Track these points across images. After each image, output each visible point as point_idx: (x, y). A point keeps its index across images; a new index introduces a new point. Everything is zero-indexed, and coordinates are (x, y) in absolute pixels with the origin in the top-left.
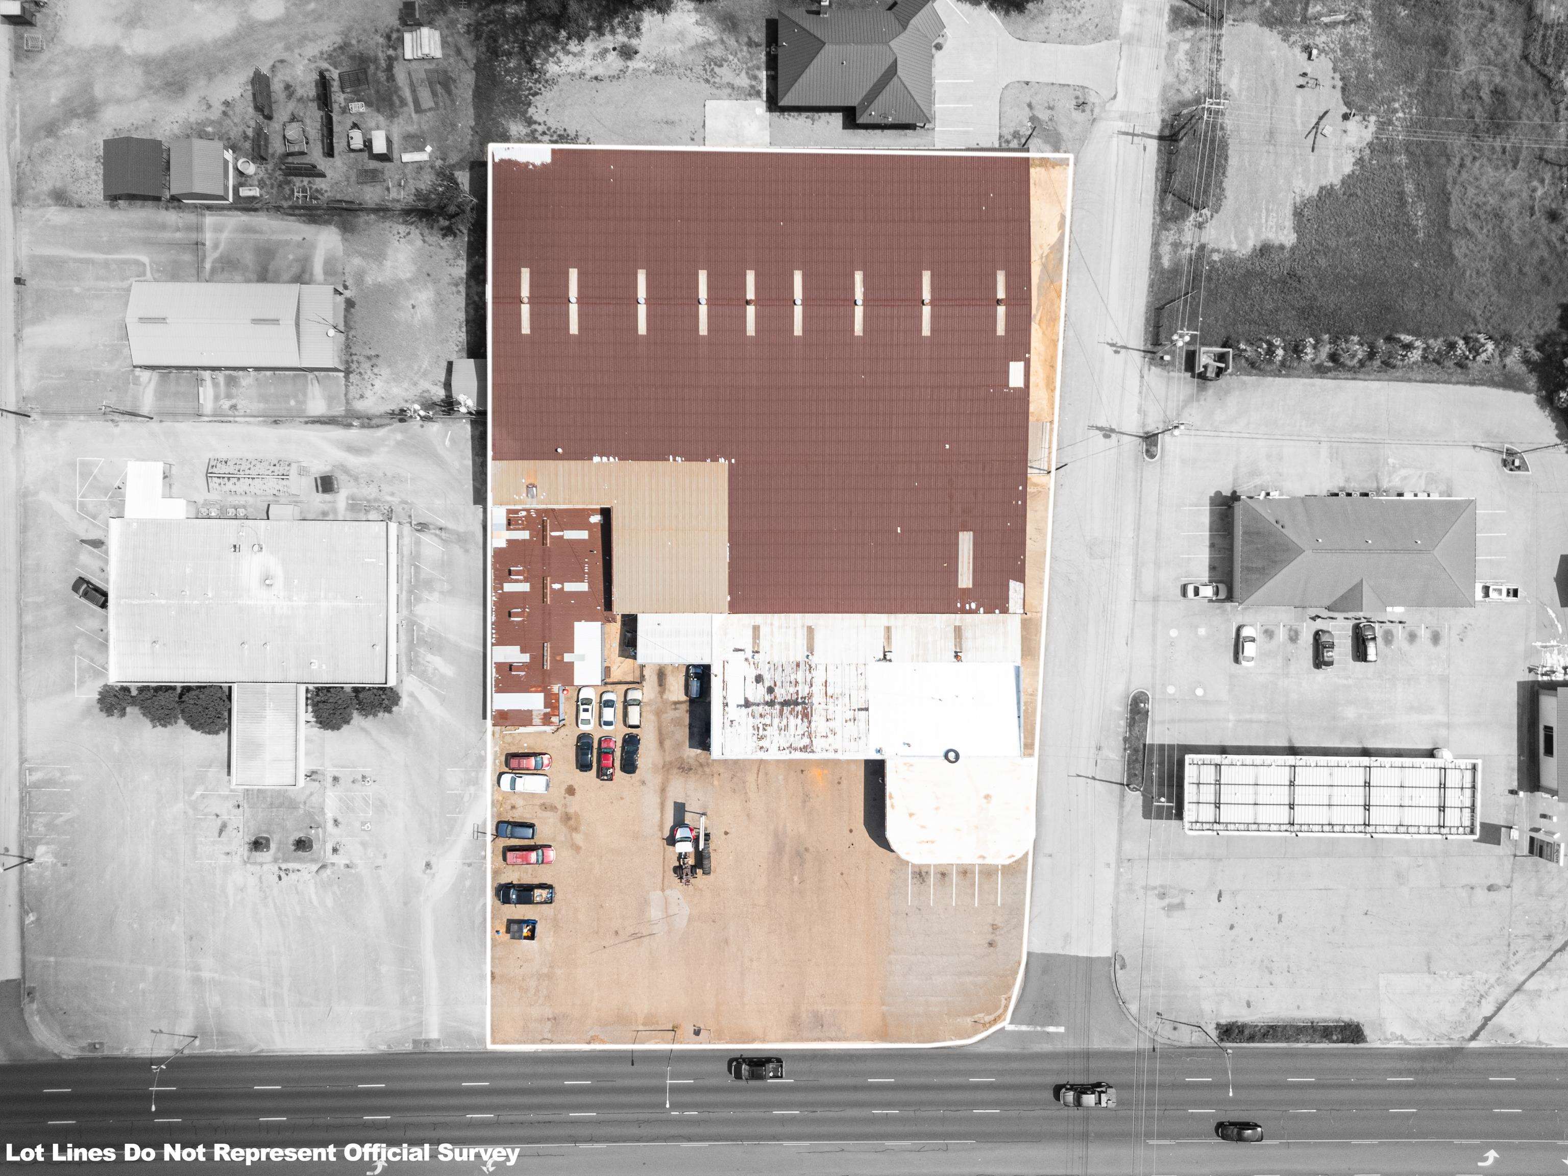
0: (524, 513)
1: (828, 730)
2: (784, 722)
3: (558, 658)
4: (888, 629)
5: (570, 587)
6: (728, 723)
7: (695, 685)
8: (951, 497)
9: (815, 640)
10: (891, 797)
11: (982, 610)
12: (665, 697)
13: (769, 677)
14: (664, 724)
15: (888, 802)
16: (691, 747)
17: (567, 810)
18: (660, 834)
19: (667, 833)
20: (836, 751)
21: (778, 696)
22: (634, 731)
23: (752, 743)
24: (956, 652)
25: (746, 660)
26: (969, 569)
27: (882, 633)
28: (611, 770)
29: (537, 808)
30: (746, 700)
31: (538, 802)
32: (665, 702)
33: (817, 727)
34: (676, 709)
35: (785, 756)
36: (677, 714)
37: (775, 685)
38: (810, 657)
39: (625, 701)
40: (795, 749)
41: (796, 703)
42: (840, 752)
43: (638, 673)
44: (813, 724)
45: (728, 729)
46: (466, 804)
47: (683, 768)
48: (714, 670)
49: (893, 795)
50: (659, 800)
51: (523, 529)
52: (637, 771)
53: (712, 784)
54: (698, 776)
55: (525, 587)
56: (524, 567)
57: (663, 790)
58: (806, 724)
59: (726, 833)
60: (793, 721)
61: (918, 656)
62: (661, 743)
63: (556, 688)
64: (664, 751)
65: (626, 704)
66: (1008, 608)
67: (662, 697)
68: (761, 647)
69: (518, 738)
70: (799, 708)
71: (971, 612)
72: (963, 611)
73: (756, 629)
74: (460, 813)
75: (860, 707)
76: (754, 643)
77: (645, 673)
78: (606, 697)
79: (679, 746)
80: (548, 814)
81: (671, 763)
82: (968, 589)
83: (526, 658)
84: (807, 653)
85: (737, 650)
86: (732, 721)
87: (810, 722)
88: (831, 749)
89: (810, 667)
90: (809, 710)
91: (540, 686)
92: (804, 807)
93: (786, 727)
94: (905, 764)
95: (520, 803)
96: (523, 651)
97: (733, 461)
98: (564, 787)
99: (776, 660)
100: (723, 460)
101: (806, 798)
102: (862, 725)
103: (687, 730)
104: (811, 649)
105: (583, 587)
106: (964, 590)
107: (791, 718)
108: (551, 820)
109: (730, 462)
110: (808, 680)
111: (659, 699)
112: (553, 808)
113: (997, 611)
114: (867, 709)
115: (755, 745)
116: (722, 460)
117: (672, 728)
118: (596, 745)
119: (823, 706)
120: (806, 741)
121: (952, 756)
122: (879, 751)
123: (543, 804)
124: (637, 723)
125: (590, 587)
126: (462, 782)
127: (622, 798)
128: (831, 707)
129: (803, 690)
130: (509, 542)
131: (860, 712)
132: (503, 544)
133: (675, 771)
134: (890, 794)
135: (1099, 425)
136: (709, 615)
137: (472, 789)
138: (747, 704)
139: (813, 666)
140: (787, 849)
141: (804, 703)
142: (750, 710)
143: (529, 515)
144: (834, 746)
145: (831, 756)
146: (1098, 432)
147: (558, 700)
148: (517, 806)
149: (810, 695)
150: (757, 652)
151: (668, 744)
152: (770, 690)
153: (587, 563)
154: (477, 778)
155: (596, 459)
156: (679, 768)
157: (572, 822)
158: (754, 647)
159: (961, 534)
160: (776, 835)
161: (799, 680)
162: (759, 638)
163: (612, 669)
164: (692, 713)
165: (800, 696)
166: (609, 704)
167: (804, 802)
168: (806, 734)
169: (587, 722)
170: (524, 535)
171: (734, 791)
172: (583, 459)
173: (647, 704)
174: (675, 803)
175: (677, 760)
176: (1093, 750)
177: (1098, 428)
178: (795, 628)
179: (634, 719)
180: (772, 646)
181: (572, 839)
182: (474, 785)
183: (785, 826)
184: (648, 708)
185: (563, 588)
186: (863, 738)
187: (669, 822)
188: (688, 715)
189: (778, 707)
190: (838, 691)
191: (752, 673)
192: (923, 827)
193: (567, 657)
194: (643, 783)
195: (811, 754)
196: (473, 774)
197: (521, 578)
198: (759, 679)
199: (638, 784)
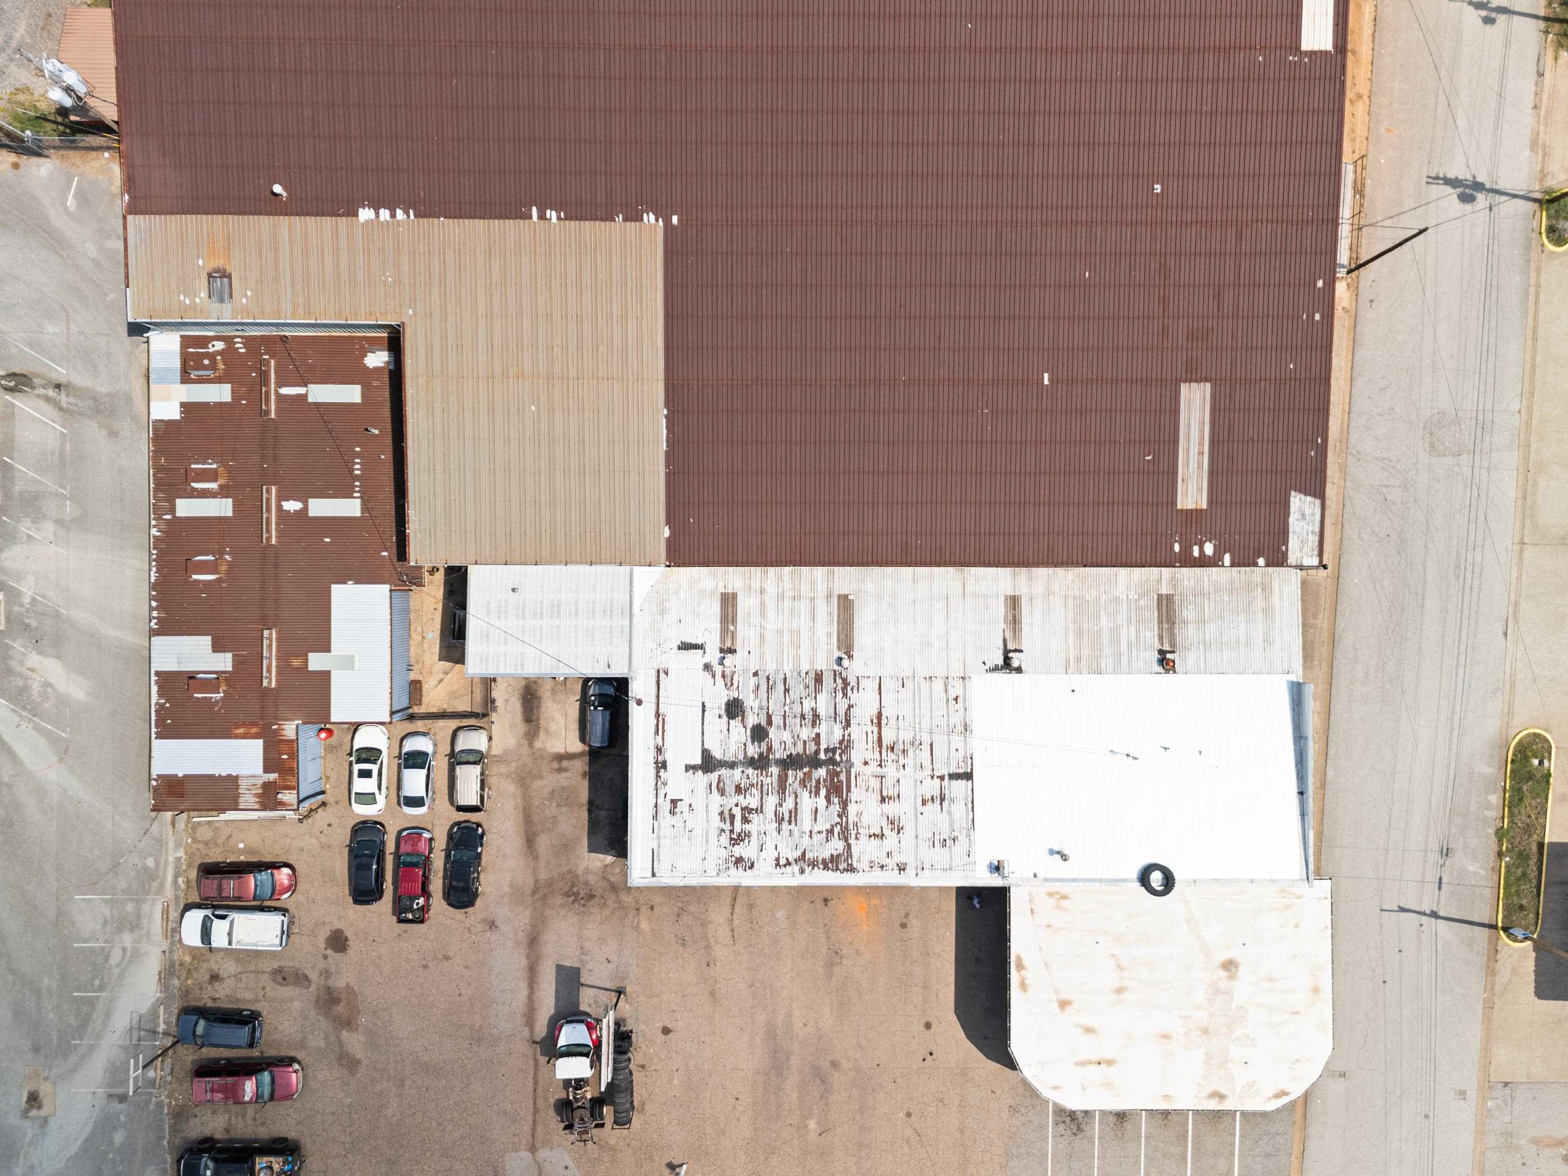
0: (219, 346)
1: (884, 822)
2: (789, 803)
3: (296, 663)
4: (1014, 602)
5: (320, 507)
6: (665, 806)
7: (599, 718)
8: (1164, 302)
9: (857, 625)
10: (1020, 967)
11: (1227, 558)
12: (538, 744)
13: (756, 705)
14: (536, 802)
15: (1014, 977)
16: (592, 849)
17: (330, 982)
18: (526, 1032)
19: (541, 1030)
20: (902, 868)
21: (776, 745)
22: (473, 817)
23: (718, 849)
24: (1162, 652)
25: (707, 667)
26: (1200, 466)
27: (1000, 610)
28: (421, 901)
29: (266, 979)
30: (706, 755)
31: (269, 966)
32: (538, 756)
33: (859, 814)
34: (560, 770)
35: (791, 878)
36: (563, 780)
37: (770, 722)
38: (846, 663)
39: (452, 754)
40: (813, 864)
41: (816, 763)
42: (910, 871)
43: (478, 695)
44: (852, 808)
45: (666, 819)
46: (116, 971)
47: (576, 894)
48: (636, 689)
49: (1025, 962)
50: (524, 962)
51: (219, 380)
52: (479, 902)
53: (636, 928)
54: (607, 911)
55: (222, 508)
56: (222, 463)
57: (533, 941)
58: (836, 808)
59: (666, 1031)
60: (807, 802)
61: (1078, 660)
62: (530, 841)
63: (289, 729)
64: (536, 858)
65: (456, 759)
66: (1285, 555)
67: (531, 745)
68: (739, 640)
69: (225, 832)
70: (822, 772)
71: (1203, 562)
72: (1187, 561)
73: (728, 601)
74: (101, 988)
75: (953, 770)
76: (724, 631)
77: (495, 694)
78: (412, 745)
79: (565, 847)
80: (290, 991)
81: (550, 883)
82: (1198, 512)
83: (224, 662)
84: (837, 654)
85: (686, 646)
86: (674, 802)
87: (844, 804)
88: (891, 863)
89: (845, 682)
90: (843, 777)
91: (254, 724)
92: (829, 976)
93: (794, 814)
94: (1051, 894)
95: (229, 968)
96: (217, 647)
97: (675, 219)
98: (323, 934)
99: (770, 668)
100: (652, 217)
101: (835, 955)
102: (959, 810)
103: (585, 815)
104: (846, 645)
105: (351, 507)
106: (1191, 515)
107: (805, 795)
108: (296, 1005)
109: (668, 221)
110: (841, 711)
111: (525, 750)
112: (300, 979)
113: (1261, 561)
114: (968, 776)
115: (724, 853)
116: (650, 218)
117: (552, 810)
118: (390, 847)
119: (873, 768)
120: (836, 846)
121: (1156, 878)
122: (997, 868)
123: (279, 971)
124: (474, 801)
125: (365, 508)
126: (105, 923)
127: (447, 958)
128: (890, 771)
129: (830, 733)
130: (186, 407)
131: (954, 782)
132: (173, 413)
133: (559, 900)
134: (1019, 959)
135: (1451, 175)
136: (626, 569)
137: (127, 939)
138: (708, 763)
139: (853, 681)
140: (795, 1062)
141: (832, 761)
142: (714, 777)
143: (229, 353)
144: (897, 858)
145: (890, 878)
146: (1448, 190)
147: (294, 755)
148: (223, 974)
149: (846, 745)
150: (732, 651)
151: (543, 843)
152: (759, 734)
153: (358, 455)
154: (138, 916)
155: (365, 214)
156: (567, 895)
157: (340, 1009)
158: (723, 641)
159: (1184, 388)
160: (771, 1034)
161: (822, 712)
162: (734, 622)
163: (426, 687)
164: (594, 778)
165: (823, 746)
166: (416, 760)
167: (830, 965)
168: (837, 829)
169: (368, 798)
170: (221, 393)
171: (683, 943)
172: (334, 214)
173: (500, 759)
174: (559, 968)
175: (562, 876)
176: (1434, 857)
177: (1448, 182)
178: (813, 599)
179: (468, 794)
180: (762, 637)
181: (341, 1045)
182: (132, 930)
183: (789, 1015)
184: (503, 769)
185: (305, 509)
186: (962, 839)
187: (547, 1007)
188: (586, 783)
189: (774, 770)
190: (906, 735)
191: (719, 697)
192: (1089, 1030)
193: (316, 662)
194: (492, 925)
195: (847, 875)
196: (130, 907)
197: (213, 486)
198: (734, 709)
199: (479, 928)
